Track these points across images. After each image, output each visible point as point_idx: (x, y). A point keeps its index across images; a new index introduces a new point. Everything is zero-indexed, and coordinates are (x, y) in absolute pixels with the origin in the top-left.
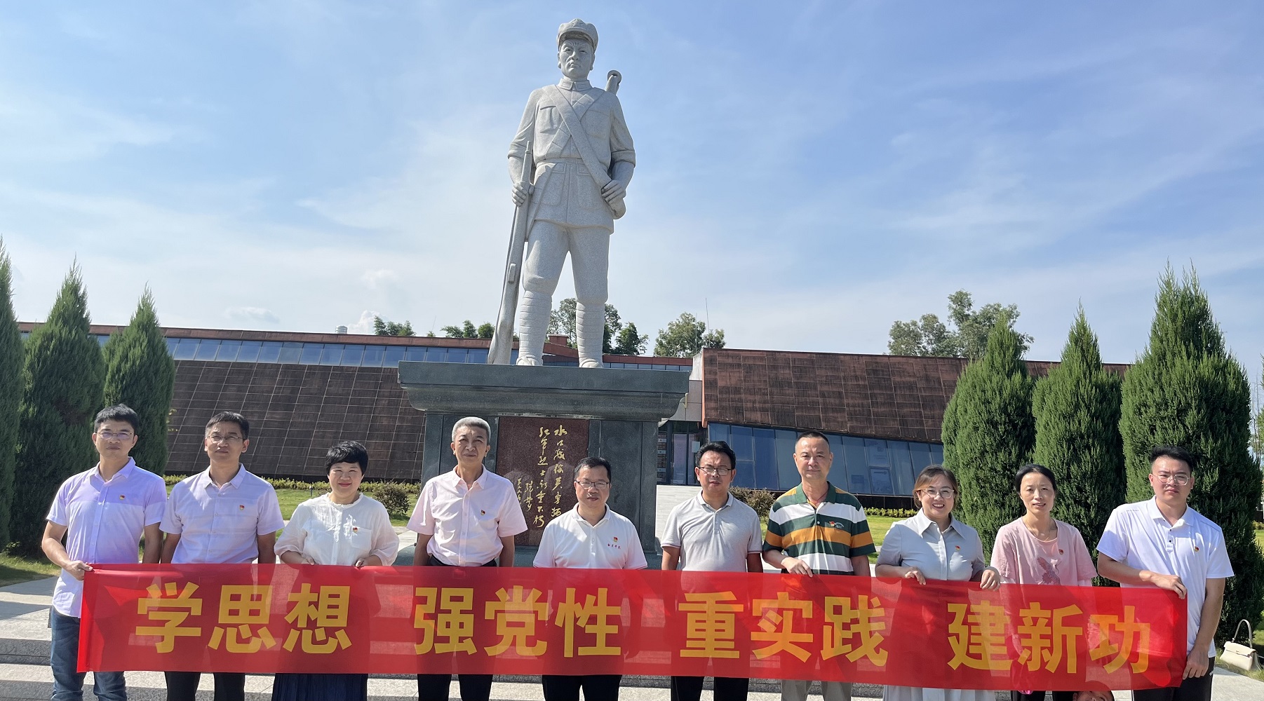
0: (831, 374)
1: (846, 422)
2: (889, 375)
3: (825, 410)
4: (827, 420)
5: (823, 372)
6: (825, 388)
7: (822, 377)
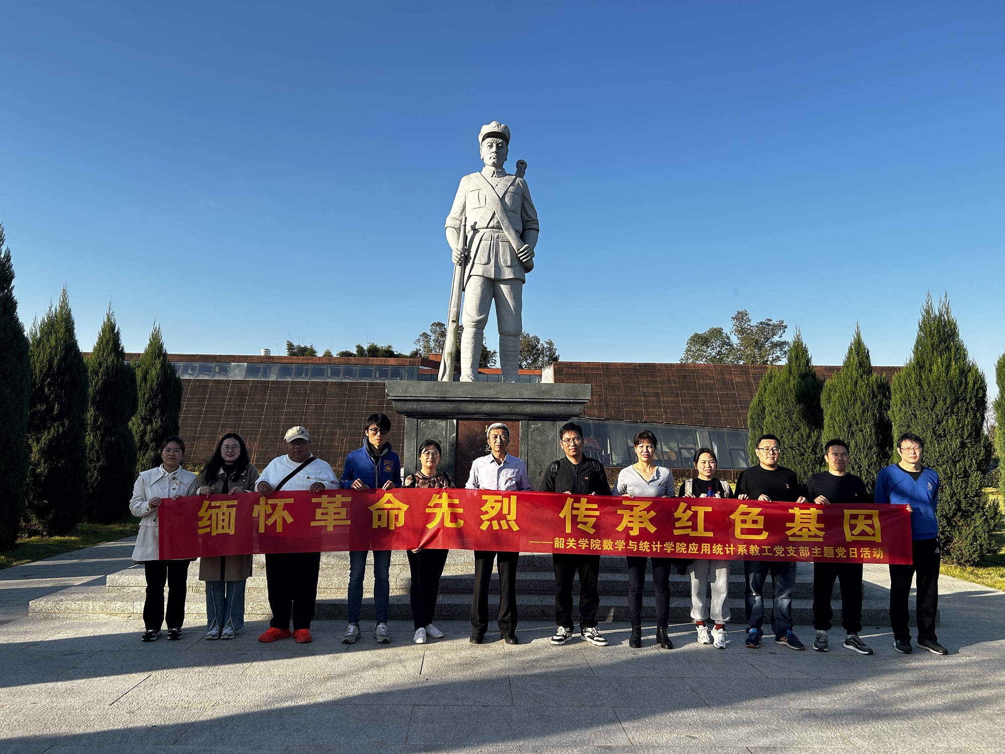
0: (651, 379)
1: (662, 415)
2: (695, 379)
3: (646, 407)
4: (648, 414)
5: (644, 378)
6: (646, 390)
7: (644, 381)
